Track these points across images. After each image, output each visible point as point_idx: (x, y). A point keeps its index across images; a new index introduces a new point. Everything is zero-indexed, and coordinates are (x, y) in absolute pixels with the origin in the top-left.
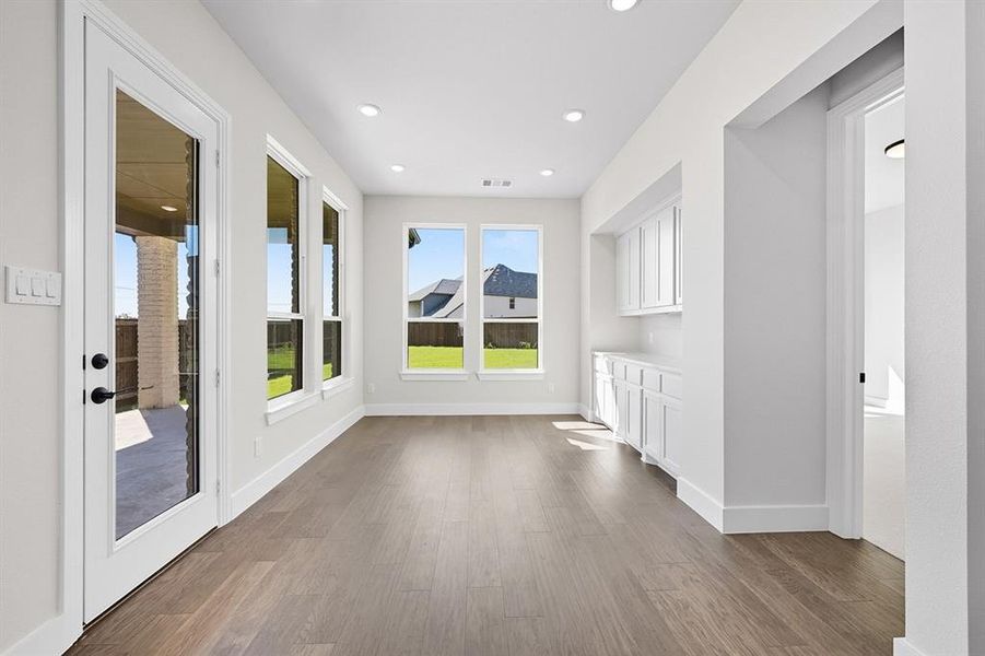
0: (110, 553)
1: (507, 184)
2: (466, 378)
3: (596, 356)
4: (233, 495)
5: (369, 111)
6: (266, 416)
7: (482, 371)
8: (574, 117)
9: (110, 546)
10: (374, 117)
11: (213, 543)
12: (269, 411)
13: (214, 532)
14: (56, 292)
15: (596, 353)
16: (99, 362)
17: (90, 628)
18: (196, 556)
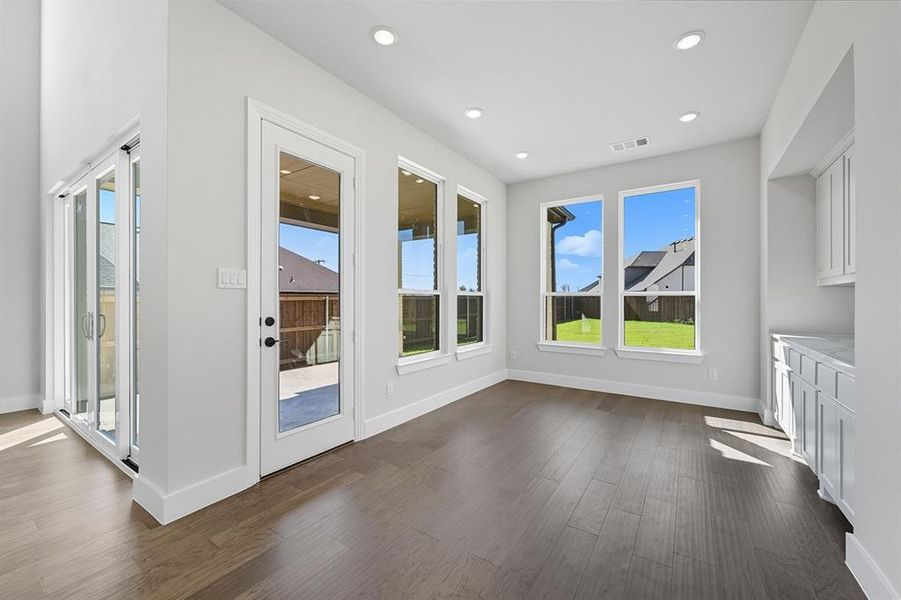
0: (276, 439)
1: (643, 142)
2: (603, 355)
3: (776, 340)
4: (366, 422)
5: (474, 114)
6: (397, 367)
7: (620, 347)
8: (689, 42)
9: (276, 436)
10: (480, 118)
11: (349, 450)
12: (400, 365)
13: (351, 443)
14: (242, 281)
15: (775, 336)
16: (270, 322)
17: (264, 479)
18: (332, 456)
